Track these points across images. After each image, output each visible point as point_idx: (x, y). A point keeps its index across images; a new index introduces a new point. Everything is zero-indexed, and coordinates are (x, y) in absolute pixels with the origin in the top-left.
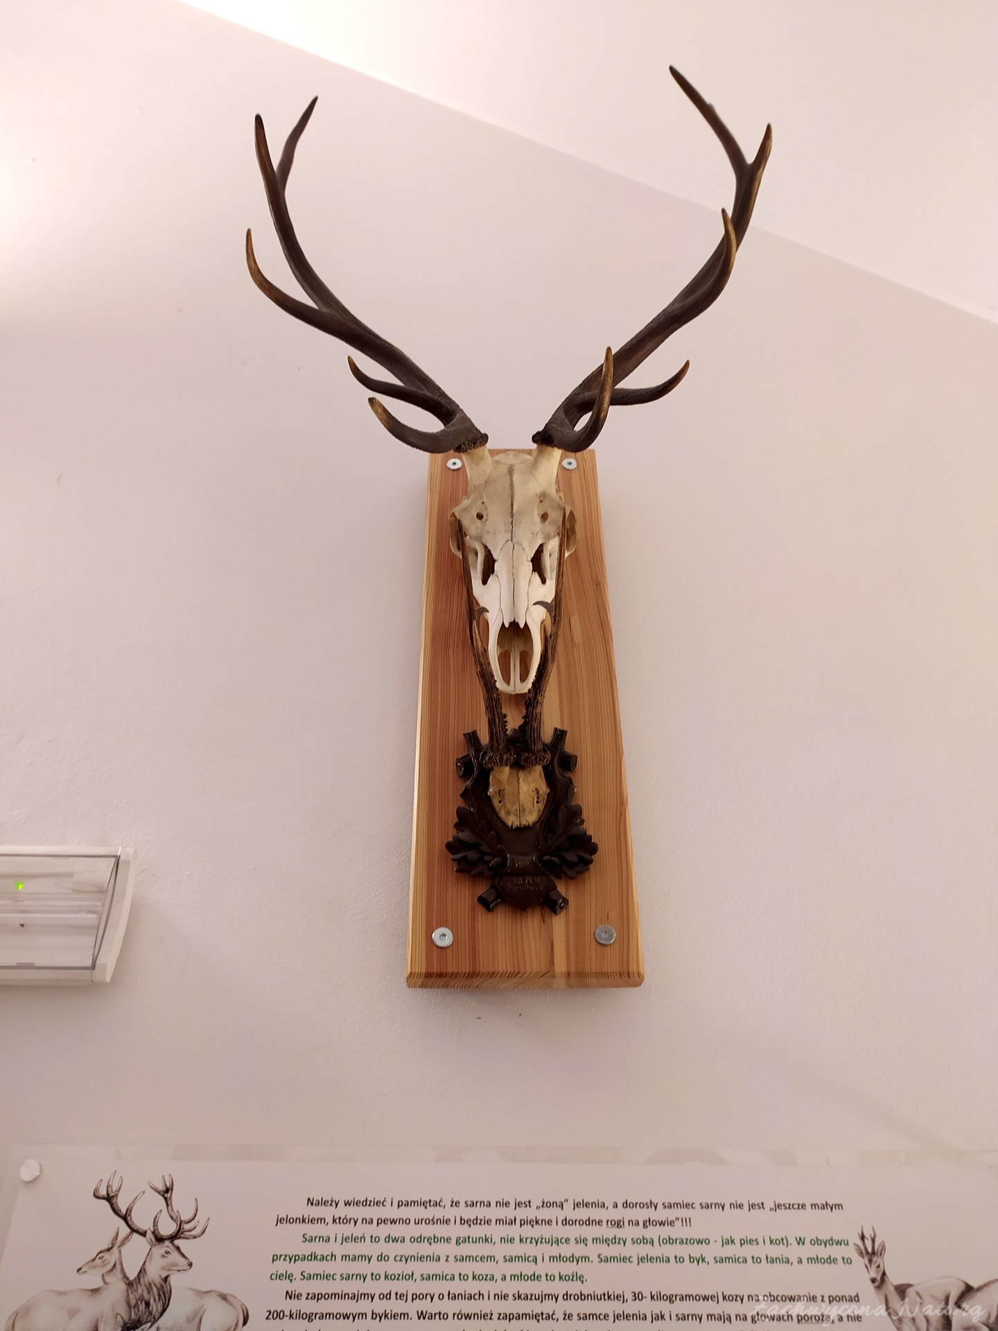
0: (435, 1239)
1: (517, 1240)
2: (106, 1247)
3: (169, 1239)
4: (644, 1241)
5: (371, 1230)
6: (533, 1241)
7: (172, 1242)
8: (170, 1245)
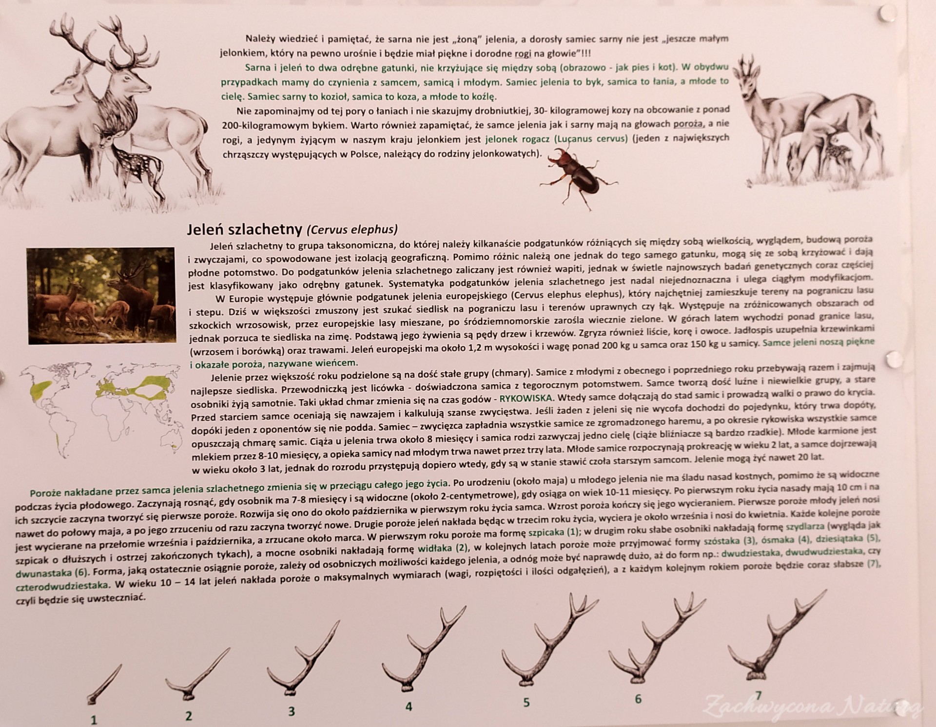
0: (364, 68)
1: (436, 68)
2: (72, 74)
3: (126, 68)
4: (548, 69)
5: (307, 61)
6: (450, 69)
7: (130, 70)
8: (129, 72)
